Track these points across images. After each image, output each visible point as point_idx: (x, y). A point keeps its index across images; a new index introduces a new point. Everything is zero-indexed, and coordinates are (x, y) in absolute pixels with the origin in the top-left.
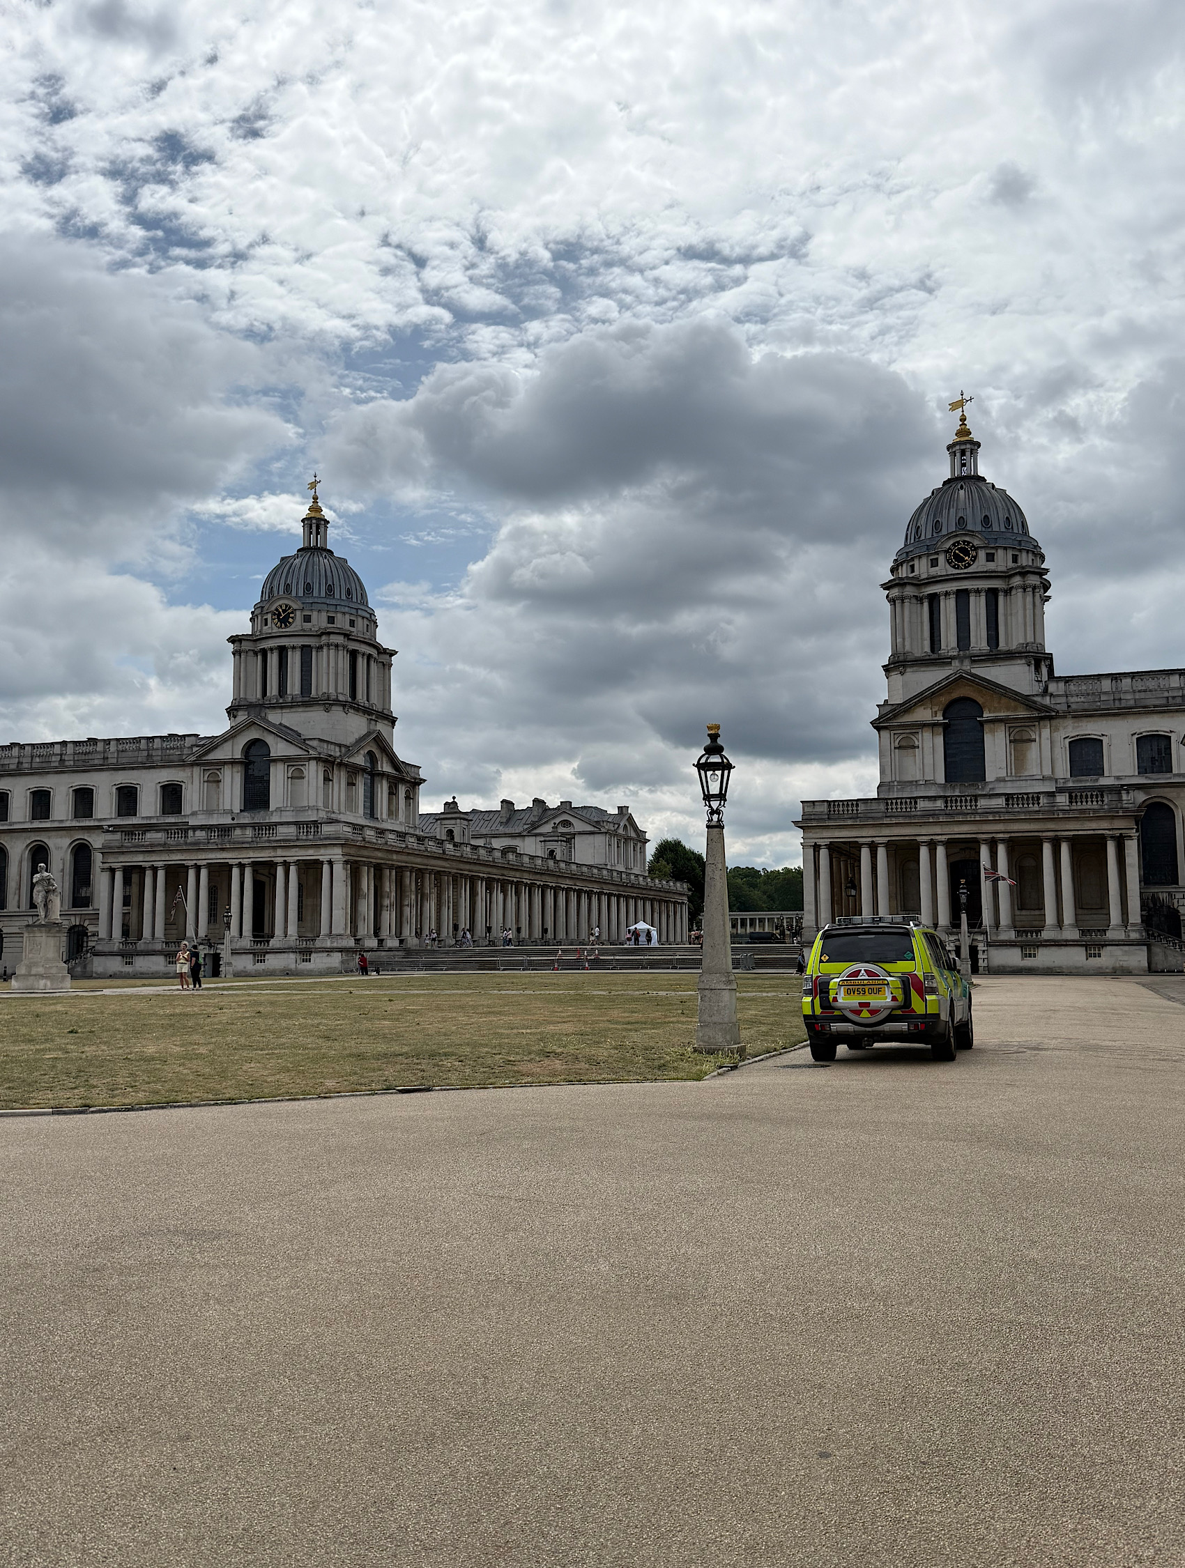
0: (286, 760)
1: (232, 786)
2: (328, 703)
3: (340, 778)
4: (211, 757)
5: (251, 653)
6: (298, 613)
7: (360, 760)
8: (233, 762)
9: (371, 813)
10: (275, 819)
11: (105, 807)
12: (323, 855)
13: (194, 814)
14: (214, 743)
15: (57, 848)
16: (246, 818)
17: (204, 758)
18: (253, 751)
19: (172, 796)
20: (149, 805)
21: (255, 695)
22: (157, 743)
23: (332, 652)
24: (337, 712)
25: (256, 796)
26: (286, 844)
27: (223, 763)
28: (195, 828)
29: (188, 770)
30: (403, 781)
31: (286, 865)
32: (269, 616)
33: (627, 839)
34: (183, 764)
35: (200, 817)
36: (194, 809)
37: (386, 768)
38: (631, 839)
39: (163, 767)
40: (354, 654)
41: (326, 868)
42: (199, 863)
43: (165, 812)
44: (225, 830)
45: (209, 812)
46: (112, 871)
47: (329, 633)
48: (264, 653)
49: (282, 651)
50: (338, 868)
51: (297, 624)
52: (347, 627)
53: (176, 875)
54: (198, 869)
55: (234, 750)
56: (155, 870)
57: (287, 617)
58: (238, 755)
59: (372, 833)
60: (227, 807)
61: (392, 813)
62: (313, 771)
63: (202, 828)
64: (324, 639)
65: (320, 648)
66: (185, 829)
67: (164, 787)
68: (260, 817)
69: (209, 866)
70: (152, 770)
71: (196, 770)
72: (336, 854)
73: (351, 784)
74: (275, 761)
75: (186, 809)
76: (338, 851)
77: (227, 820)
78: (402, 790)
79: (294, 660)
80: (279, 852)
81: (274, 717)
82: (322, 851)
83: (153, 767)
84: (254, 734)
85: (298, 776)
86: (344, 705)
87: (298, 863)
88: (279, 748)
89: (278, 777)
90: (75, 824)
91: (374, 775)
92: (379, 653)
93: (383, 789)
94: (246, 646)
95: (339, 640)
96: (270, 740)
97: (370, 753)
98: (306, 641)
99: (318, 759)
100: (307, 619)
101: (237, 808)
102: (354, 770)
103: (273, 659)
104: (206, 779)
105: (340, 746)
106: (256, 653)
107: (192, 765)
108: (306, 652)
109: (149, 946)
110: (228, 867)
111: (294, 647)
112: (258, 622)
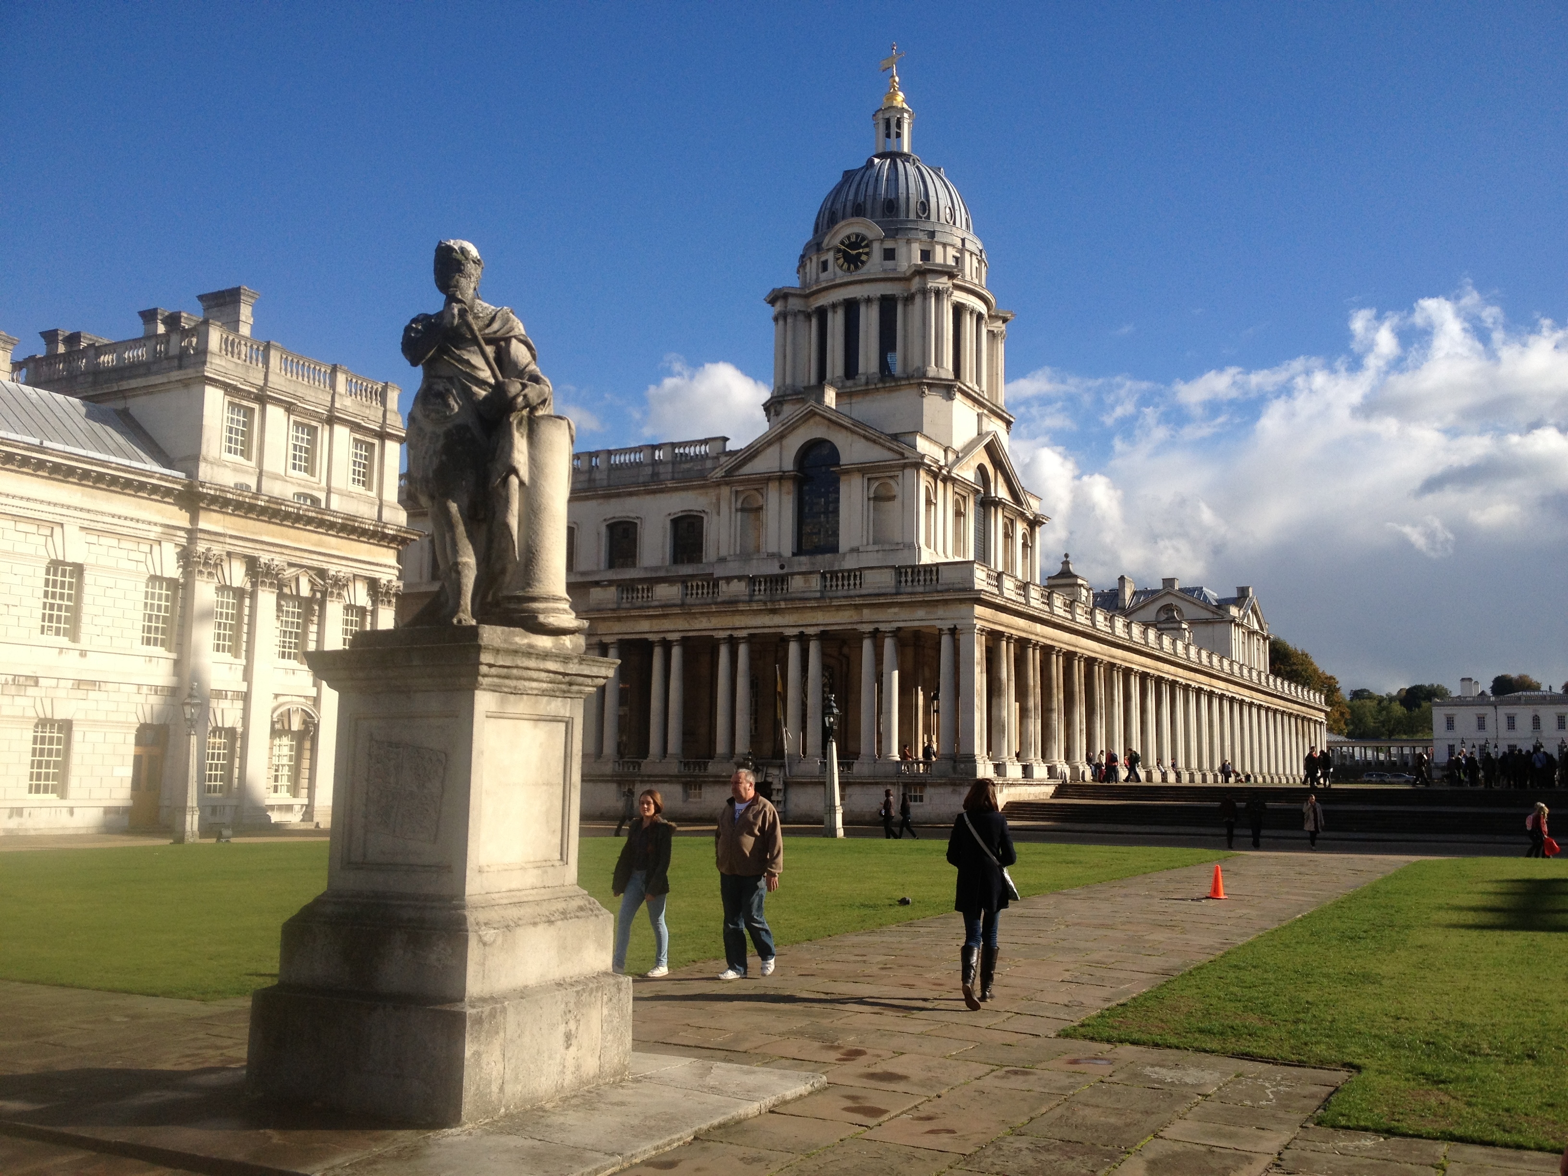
0: (865, 469)
1: (779, 513)
2: (923, 384)
3: (946, 500)
4: (747, 469)
5: (801, 317)
6: (876, 246)
7: (970, 475)
8: (781, 477)
10: (851, 563)
11: (591, 553)
12: (941, 619)
13: (722, 560)
14: (758, 448)
16: (804, 562)
17: (737, 473)
18: (812, 459)
19: (688, 535)
20: (654, 550)
21: (806, 376)
22: (666, 453)
24: (937, 397)
25: (818, 530)
26: (879, 600)
27: (766, 479)
28: (728, 579)
29: (712, 493)
30: (1022, 513)
31: (877, 634)
32: (830, 256)
34: (704, 484)
35: (731, 565)
36: (723, 552)
37: (1002, 492)
39: (676, 489)
40: (959, 310)
41: (945, 641)
42: (737, 634)
43: (677, 559)
44: (778, 581)
45: (747, 557)
47: (925, 274)
48: (822, 314)
49: (851, 308)
51: (874, 264)
53: (700, 653)
54: (733, 643)
55: (783, 459)
56: (667, 646)
57: (859, 253)
58: (789, 465)
60: (772, 548)
62: (913, 488)
63: (738, 579)
64: (918, 284)
65: (909, 299)
66: (710, 580)
67: (676, 522)
68: (823, 561)
69: (751, 639)
70: (658, 496)
71: (725, 491)
73: (958, 509)
74: (847, 472)
75: (710, 553)
77: (774, 569)
78: (1019, 530)
79: (869, 320)
80: (867, 614)
82: (941, 612)
83: (662, 491)
84: (814, 432)
85: (885, 495)
86: (947, 387)
87: (897, 633)
88: (854, 452)
89: (852, 498)
91: (986, 502)
92: (989, 315)
93: (999, 525)
94: (793, 304)
96: (840, 440)
97: (981, 468)
98: (888, 289)
99: (919, 466)
100: (889, 254)
101: (787, 548)
102: (962, 491)
103: (836, 323)
104: (739, 505)
105: (950, 450)
106: (808, 316)
107: (718, 484)
108: (887, 305)
109: (658, 769)
110: (783, 641)
111: (868, 300)
112: (812, 267)
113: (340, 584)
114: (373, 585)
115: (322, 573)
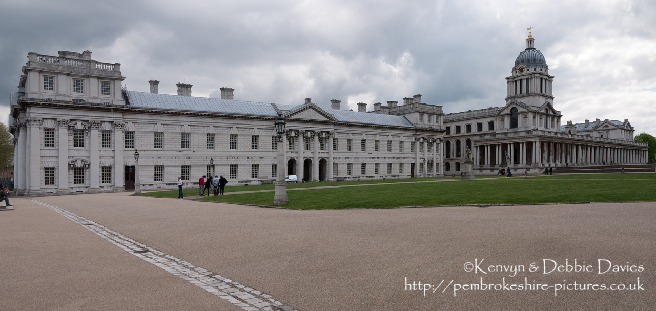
0: (522, 113)
1: (507, 121)
2: (534, 95)
3: (538, 117)
4: (501, 113)
6: (525, 69)
7: (543, 111)
8: (508, 114)
9: (546, 127)
10: (519, 130)
11: (474, 129)
12: (533, 140)
13: (497, 130)
14: (503, 109)
15: (463, 141)
16: (512, 130)
18: (513, 110)
19: (491, 125)
20: (485, 128)
21: (513, 94)
22: (487, 111)
23: (535, 79)
24: (537, 97)
25: (514, 124)
26: (523, 138)
27: (505, 115)
28: (498, 134)
29: (495, 118)
30: (556, 116)
31: (523, 143)
32: (517, 71)
33: (627, 130)
34: (494, 116)
35: (499, 130)
36: (497, 128)
37: (551, 113)
38: (629, 130)
39: (489, 117)
40: (541, 79)
41: (534, 144)
43: (490, 130)
44: (506, 134)
45: (501, 129)
46: (477, 147)
47: (534, 74)
48: (516, 81)
49: (521, 80)
50: (538, 145)
51: (525, 72)
52: (540, 71)
53: (493, 147)
54: (499, 145)
55: (508, 111)
56: (487, 146)
57: (522, 70)
58: (509, 112)
59: (547, 133)
60: (506, 127)
61: (553, 126)
62: (530, 116)
63: (499, 134)
64: (533, 76)
65: (532, 78)
66: (495, 134)
67: (489, 123)
68: (515, 130)
69: (502, 144)
70: (486, 119)
71: (498, 118)
72: (537, 140)
73: (541, 118)
74: (519, 113)
75: (495, 128)
76: (538, 139)
77: (506, 131)
78: (555, 119)
79: (524, 83)
80: (521, 140)
81: (519, 101)
82: (533, 139)
83: (486, 117)
84: (514, 106)
85: (526, 117)
86: (538, 95)
87: (526, 143)
88: (520, 109)
89: (520, 118)
90: (467, 134)
91: (548, 115)
92: (549, 78)
93: (550, 119)
94: (511, 80)
95: (538, 75)
96: (517, 107)
97: (546, 109)
98: (528, 77)
99: (531, 112)
100: (528, 70)
101: (509, 127)
102: (541, 115)
103: (518, 83)
104: (500, 120)
105: (538, 107)
106: (513, 82)
107: (496, 116)
108: (528, 79)
109: (486, 167)
110: (507, 145)
111: (524, 79)
112: (514, 72)
113: (435, 140)
114: (440, 139)
115: (433, 138)
